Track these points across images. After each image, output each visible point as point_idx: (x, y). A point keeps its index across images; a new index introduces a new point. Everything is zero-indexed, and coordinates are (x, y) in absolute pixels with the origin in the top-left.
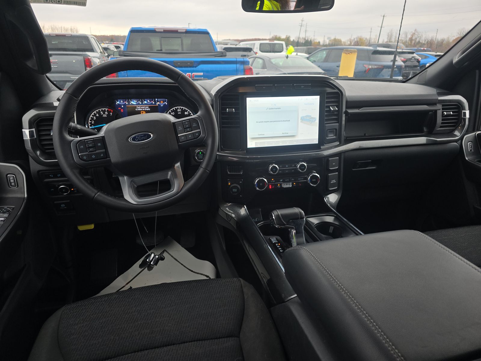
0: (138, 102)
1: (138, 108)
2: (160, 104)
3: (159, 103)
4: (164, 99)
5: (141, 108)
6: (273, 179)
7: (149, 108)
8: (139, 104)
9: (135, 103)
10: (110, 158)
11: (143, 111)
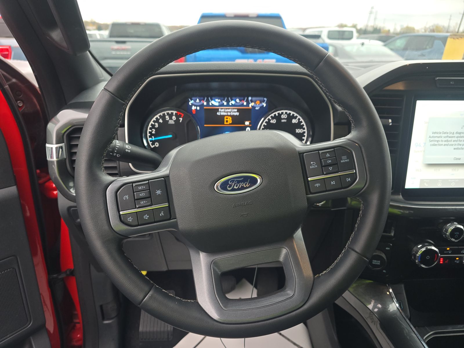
0: (221, 101)
1: (220, 112)
2: (255, 106)
3: (253, 104)
4: (262, 99)
5: (225, 112)
6: (448, 249)
7: (237, 111)
8: (223, 105)
9: (217, 104)
10: (176, 219)
11: (227, 115)
